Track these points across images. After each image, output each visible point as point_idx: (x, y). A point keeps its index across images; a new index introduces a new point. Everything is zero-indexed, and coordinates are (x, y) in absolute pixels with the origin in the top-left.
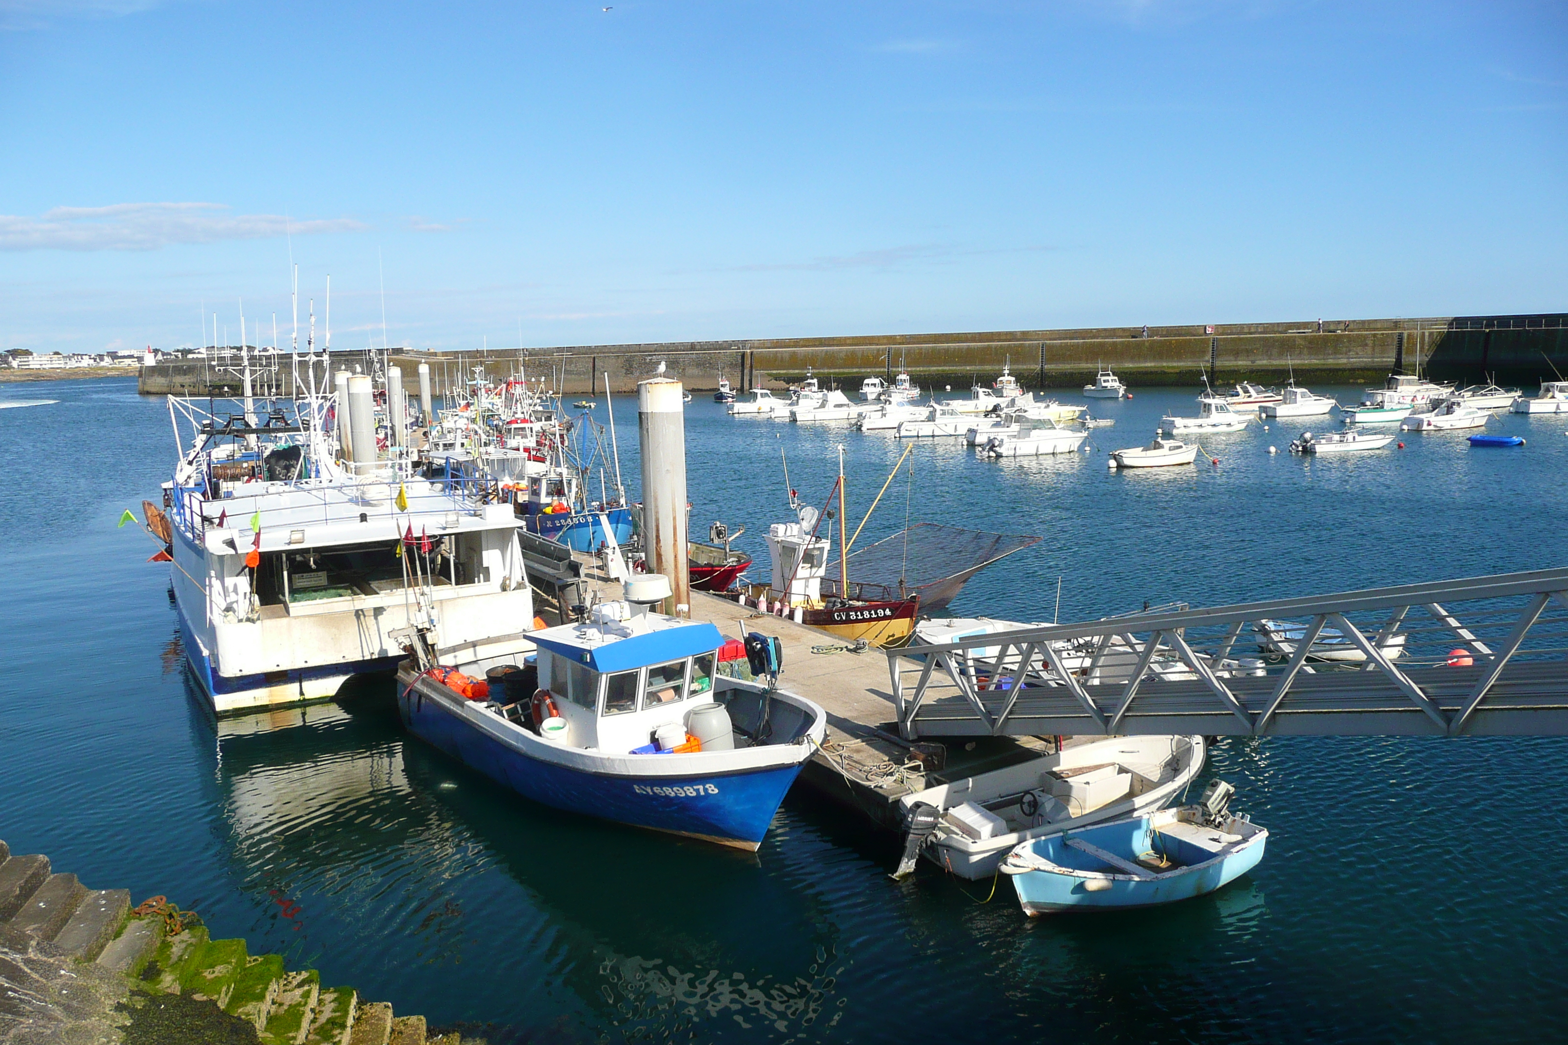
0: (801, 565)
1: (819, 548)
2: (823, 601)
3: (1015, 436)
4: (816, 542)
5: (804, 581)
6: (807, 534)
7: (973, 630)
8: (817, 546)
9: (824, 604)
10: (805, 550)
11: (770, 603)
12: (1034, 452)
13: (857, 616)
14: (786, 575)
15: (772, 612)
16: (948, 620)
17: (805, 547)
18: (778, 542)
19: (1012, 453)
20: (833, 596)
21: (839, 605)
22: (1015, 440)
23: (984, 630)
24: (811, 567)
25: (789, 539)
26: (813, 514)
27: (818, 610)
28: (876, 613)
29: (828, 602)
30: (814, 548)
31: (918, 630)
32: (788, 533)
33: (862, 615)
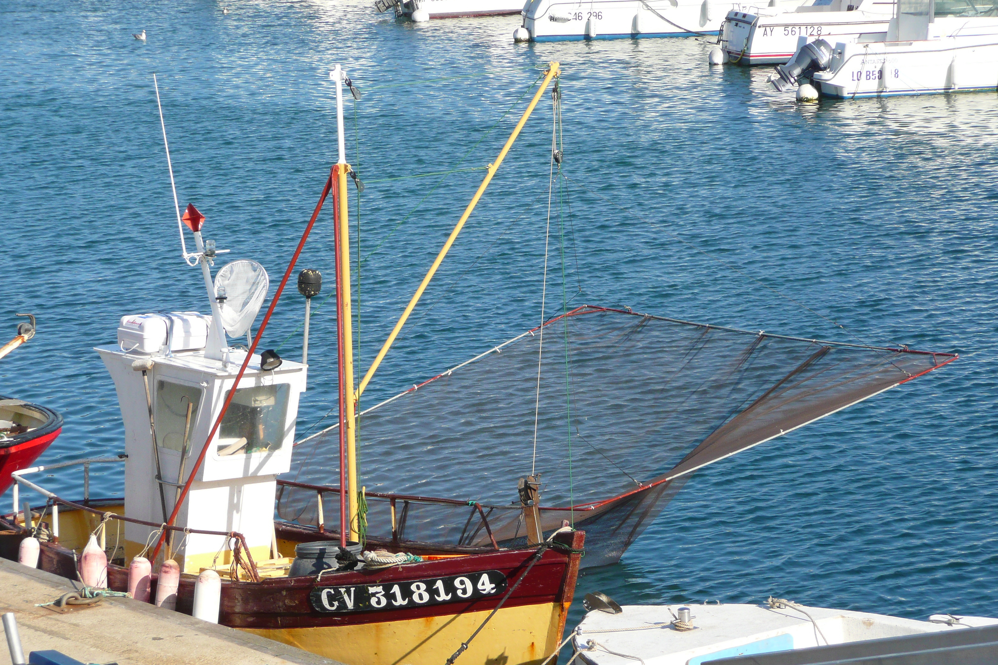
0: (217, 441)
1: (273, 389)
2: (284, 552)
3: (881, 37)
4: (265, 368)
5: (226, 490)
6: (235, 343)
7: (752, 639)
8: (268, 380)
9: (287, 562)
10: (230, 394)
11: (119, 561)
12: (940, 84)
13: (390, 597)
14: (170, 473)
15: (125, 588)
16: (675, 608)
17: (229, 384)
18: (144, 371)
19: (872, 86)
20: (317, 536)
21: (336, 565)
22: (880, 47)
23: (787, 637)
24: (248, 448)
25: (180, 361)
26: (255, 284)
27: (269, 582)
28: (450, 588)
29: (302, 555)
30: (258, 390)
31: (581, 640)
32: (177, 343)
33: (407, 593)
